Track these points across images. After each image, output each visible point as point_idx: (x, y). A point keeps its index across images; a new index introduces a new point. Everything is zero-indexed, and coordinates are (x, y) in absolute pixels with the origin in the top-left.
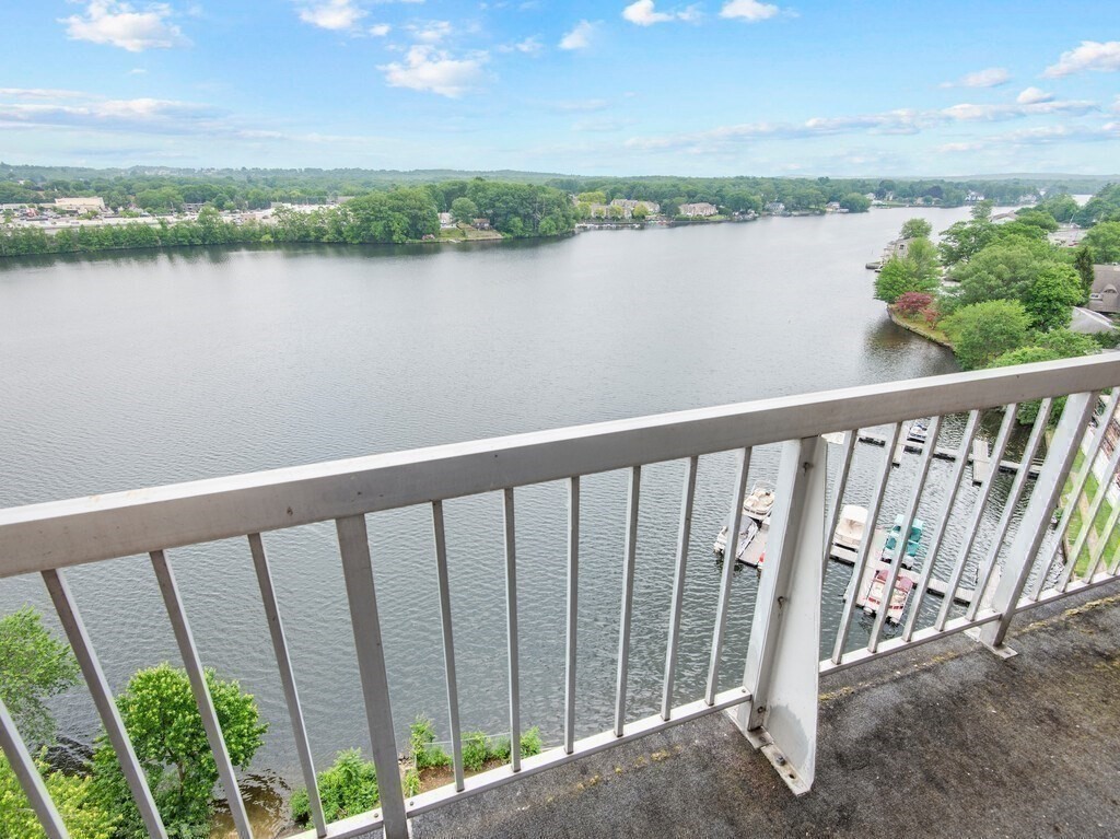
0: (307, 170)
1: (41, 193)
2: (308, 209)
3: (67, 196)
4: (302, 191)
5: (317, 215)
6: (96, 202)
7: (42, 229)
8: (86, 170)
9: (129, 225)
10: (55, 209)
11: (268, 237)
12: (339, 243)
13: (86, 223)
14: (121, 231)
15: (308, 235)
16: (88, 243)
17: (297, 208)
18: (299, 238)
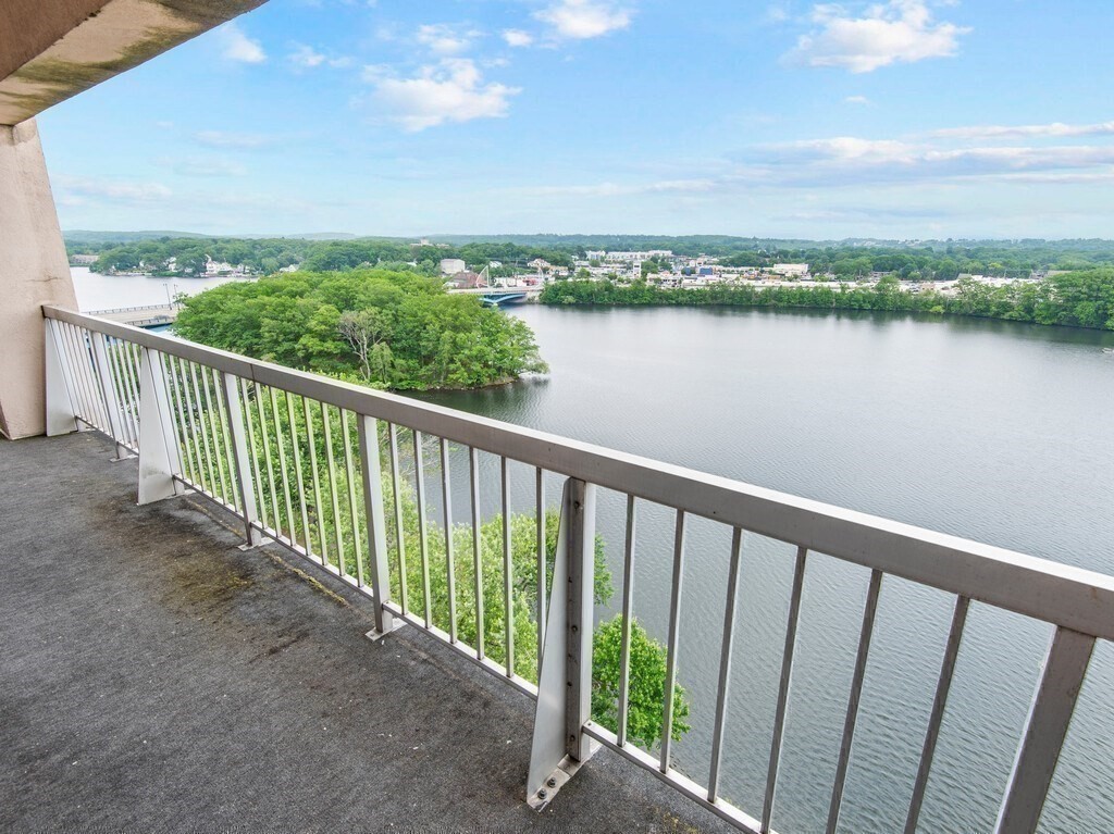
0: (1024, 241)
1: (767, 259)
2: (999, 282)
3: (784, 263)
4: (1005, 264)
5: (1008, 289)
6: (802, 268)
7: (754, 287)
8: (808, 242)
9: (816, 288)
10: (770, 272)
11: (939, 308)
12: (1025, 322)
13: (786, 284)
14: (808, 292)
15: (987, 309)
16: (780, 300)
17: (987, 281)
18: (975, 312)
